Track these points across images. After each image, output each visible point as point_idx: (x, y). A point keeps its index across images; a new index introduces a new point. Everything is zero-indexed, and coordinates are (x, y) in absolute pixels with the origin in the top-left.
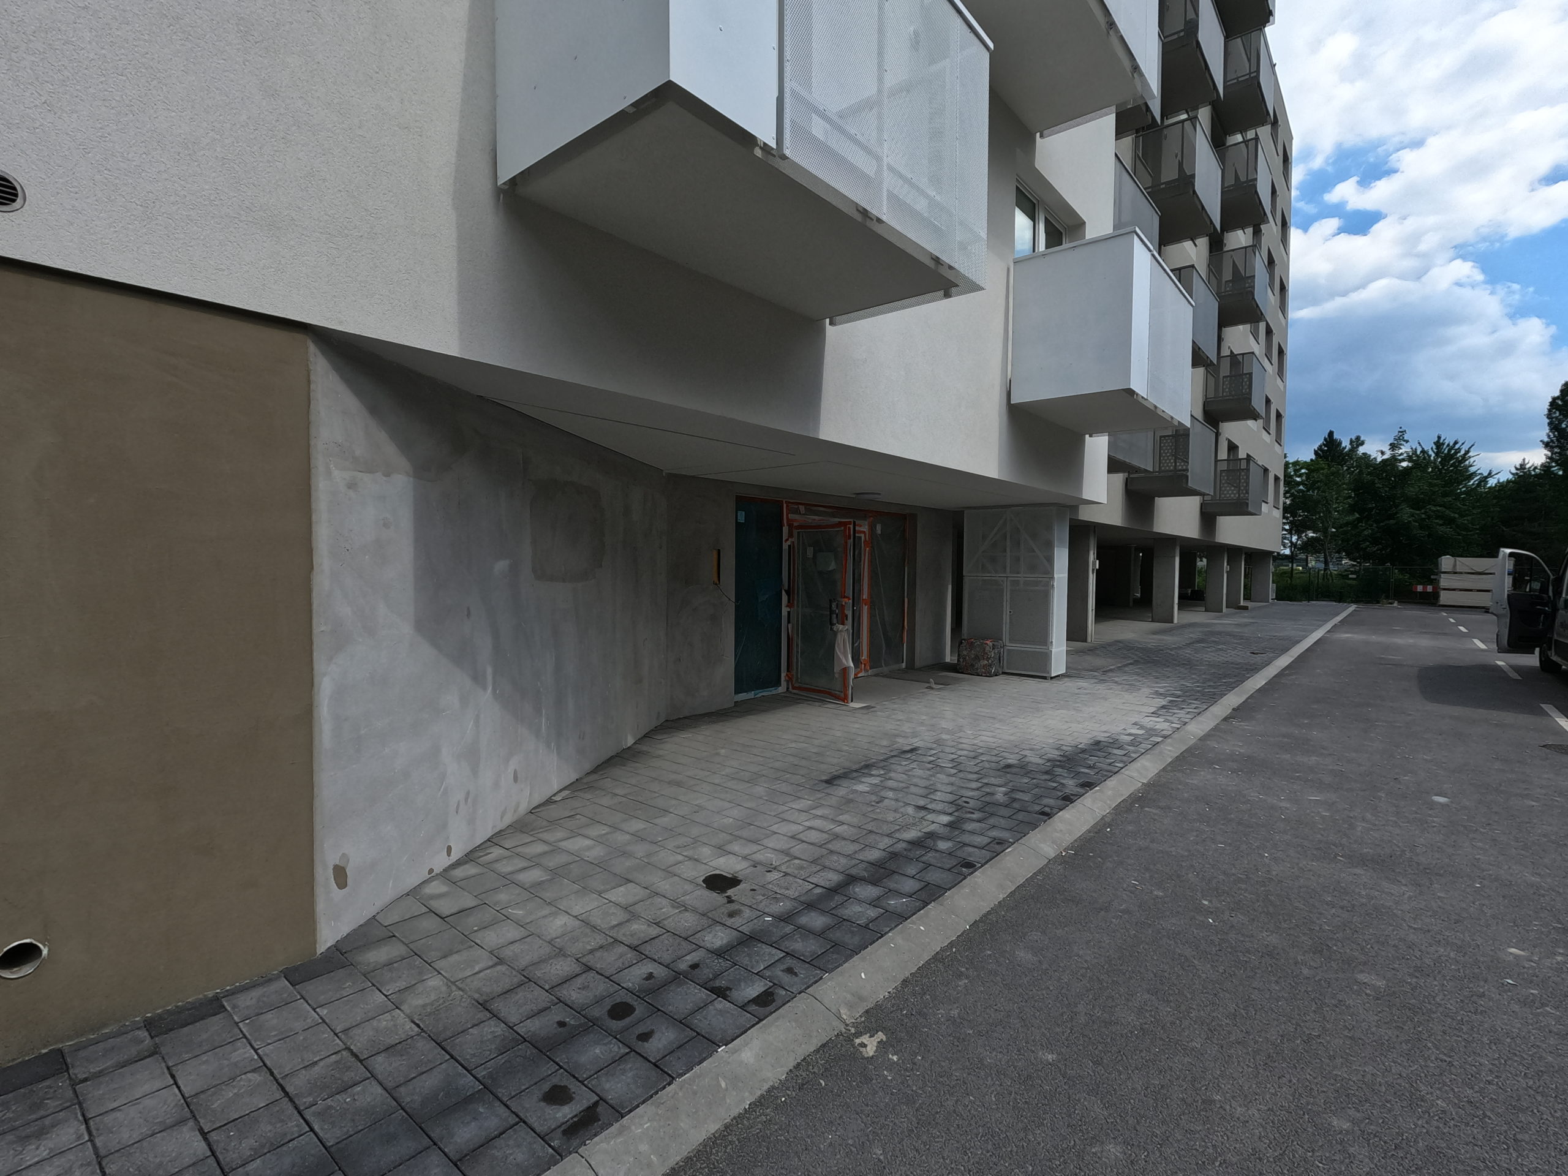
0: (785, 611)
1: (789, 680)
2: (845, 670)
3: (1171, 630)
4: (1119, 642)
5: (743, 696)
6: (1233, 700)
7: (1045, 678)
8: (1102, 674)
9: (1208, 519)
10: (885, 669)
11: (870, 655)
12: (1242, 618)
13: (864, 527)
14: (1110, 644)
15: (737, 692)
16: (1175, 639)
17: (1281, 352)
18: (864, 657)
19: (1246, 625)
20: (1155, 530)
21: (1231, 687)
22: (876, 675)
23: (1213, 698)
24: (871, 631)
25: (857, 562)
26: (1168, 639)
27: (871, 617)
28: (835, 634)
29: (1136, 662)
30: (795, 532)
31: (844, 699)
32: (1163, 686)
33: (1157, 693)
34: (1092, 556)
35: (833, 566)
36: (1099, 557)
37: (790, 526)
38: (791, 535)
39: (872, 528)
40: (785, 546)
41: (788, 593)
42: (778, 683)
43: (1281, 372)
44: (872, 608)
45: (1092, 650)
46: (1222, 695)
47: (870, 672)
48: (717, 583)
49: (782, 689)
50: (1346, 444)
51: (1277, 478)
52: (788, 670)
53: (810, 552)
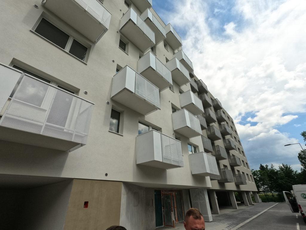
0: (163, 210)
1: (164, 224)
2: (174, 221)
3: (236, 211)
4: (225, 214)
5: (157, 227)
6: (241, 224)
7: (209, 222)
8: (219, 221)
9: (238, 186)
10: (181, 222)
11: (178, 218)
12: (252, 207)
13: (174, 193)
14: (223, 215)
15: (156, 227)
16: (236, 213)
17: (243, 152)
18: (177, 219)
19: (252, 209)
20: (226, 189)
21: (242, 222)
22: (179, 223)
23: (237, 224)
24: (177, 213)
25: (173, 200)
26: (235, 213)
27: (177, 210)
28: (171, 214)
29: (227, 218)
30: (163, 195)
31: (174, 227)
32: (230, 223)
33: (228, 224)
34: (215, 196)
35: (170, 201)
36: (217, 196)
37: (162, 194)
38: (163, 196)
39: (175, 194)
40: (162, 198)
41: (163, 206)
42: (162, 225)
43: (244, 155)
44: (177, 209)
45: (219, 216)
46: (240, 224)
47: (178, 222)
48: (152, 205)
49: (163, 226)
50: (265, 166)
51: (251, 176)
52: (164, 222)
53: (166, 199)
